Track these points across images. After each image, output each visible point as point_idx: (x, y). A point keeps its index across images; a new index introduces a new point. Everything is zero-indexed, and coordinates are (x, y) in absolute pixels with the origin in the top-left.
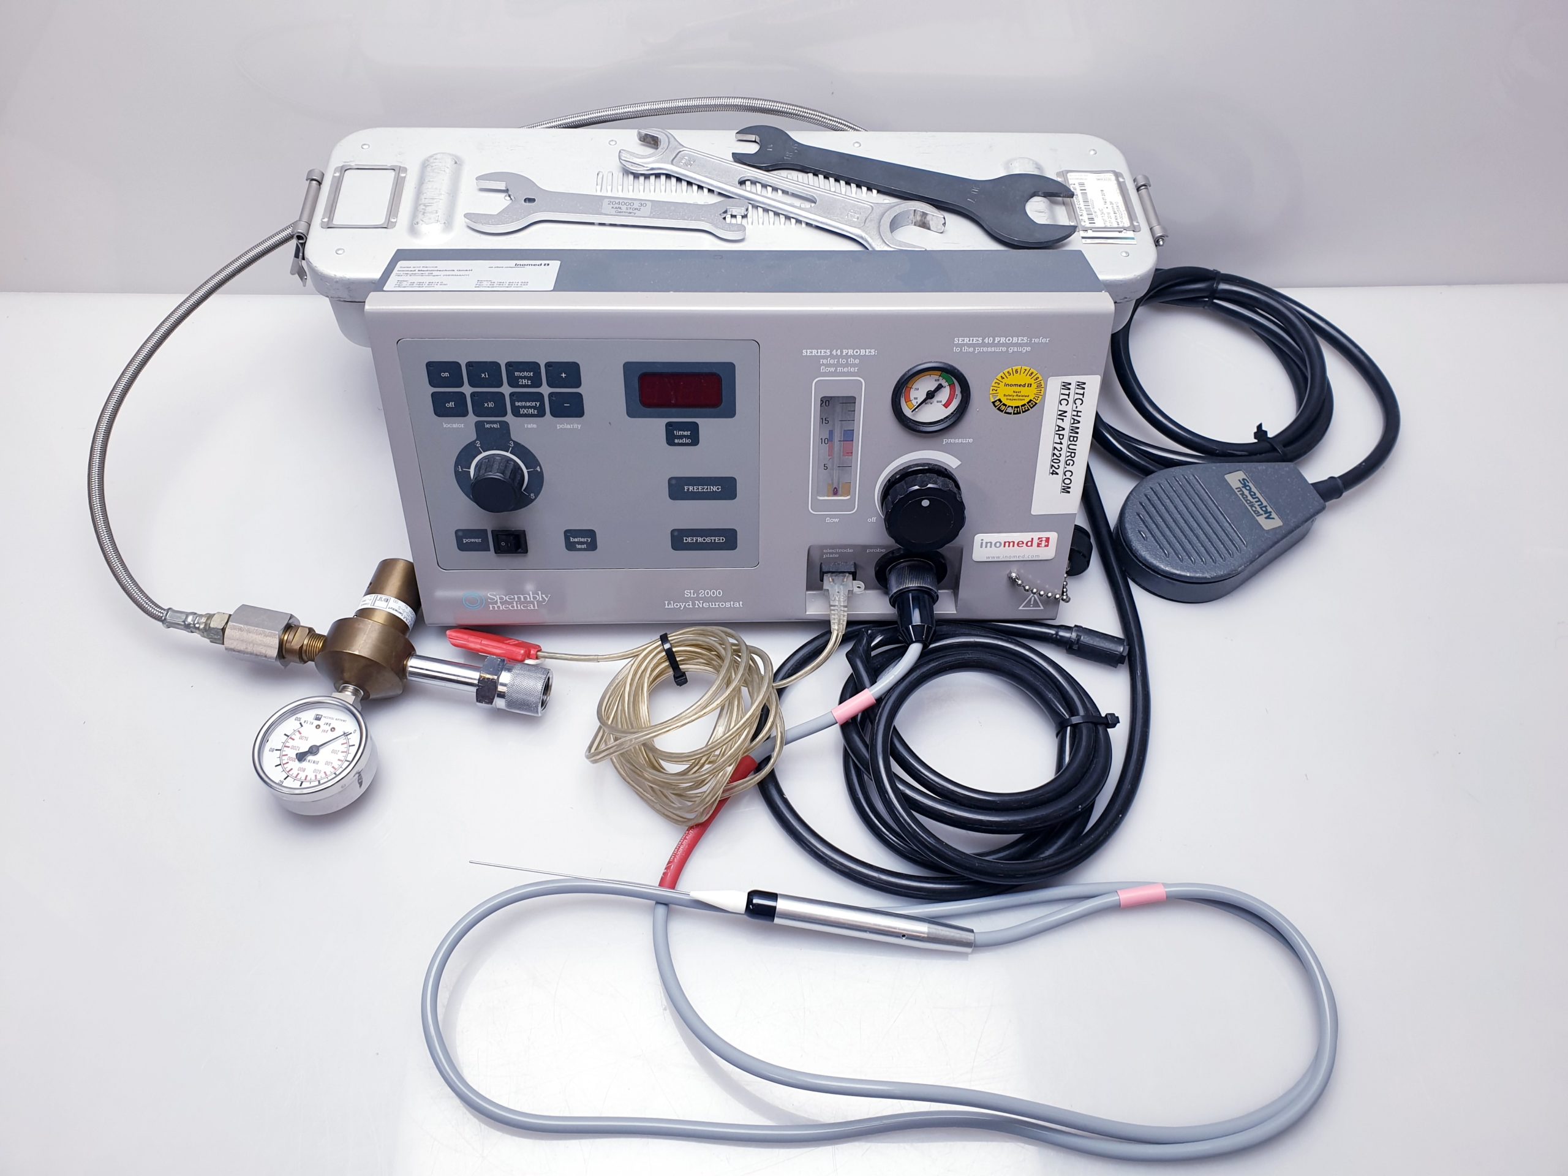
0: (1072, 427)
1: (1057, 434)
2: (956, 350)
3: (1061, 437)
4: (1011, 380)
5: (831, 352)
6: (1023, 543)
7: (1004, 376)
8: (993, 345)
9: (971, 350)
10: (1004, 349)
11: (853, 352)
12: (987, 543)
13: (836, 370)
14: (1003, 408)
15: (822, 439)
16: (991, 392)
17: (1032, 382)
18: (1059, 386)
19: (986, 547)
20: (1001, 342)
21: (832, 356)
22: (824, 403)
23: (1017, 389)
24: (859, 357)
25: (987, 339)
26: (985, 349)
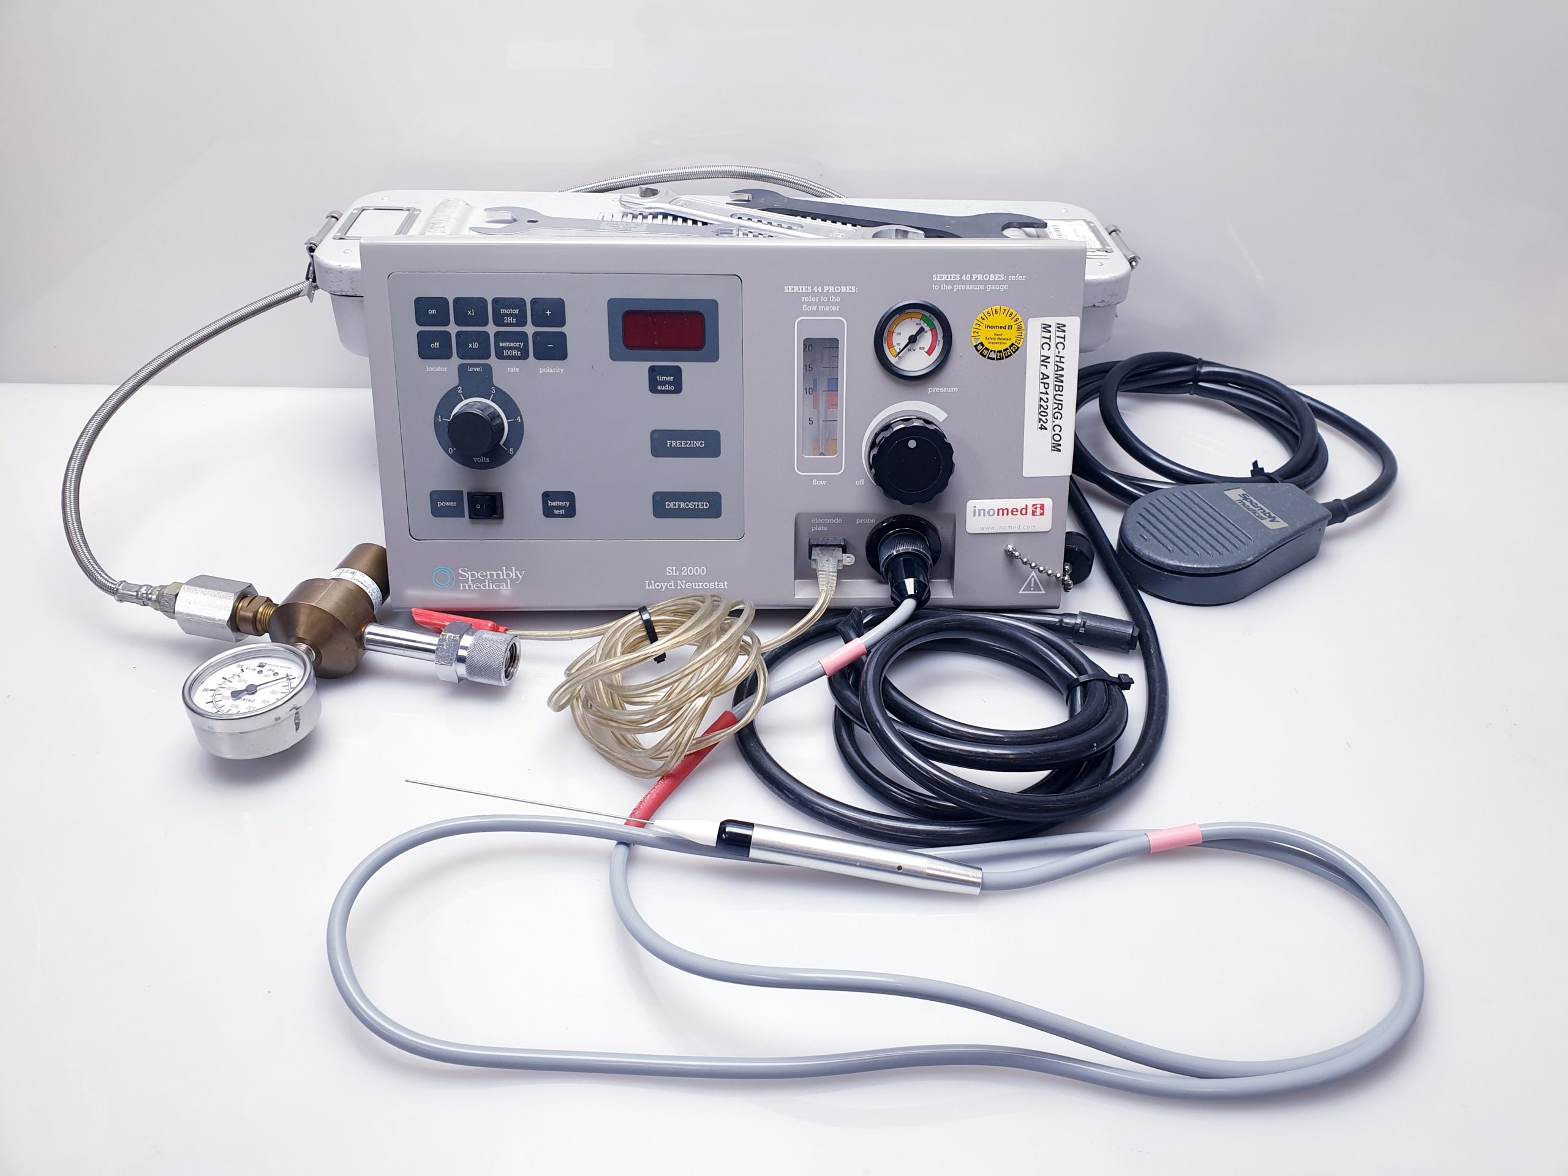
0: (1056, 374)
1: (1042, 383)
2: (935, 287)
3: (1046, 386)
4: (991, 321)
5: (812, 289)
6: (1017, 511)
7: (984, 317)
8: (971, 282)
9: (950, 287)
10: (982, 287)
11: (834, 290)
12: (980, 510)
13: (818, 308)
14: (985, 352)
15: (806, 389)
16: (973, 335)
17: (1012, 323)
18: (1039, 328)
19: (979, 515)
20: (979, 279)
21: (813, 294)
22: (807, 348)
23: (999, 331)
24: (840, 294)
25: (964, 275)
26: (963, 287)
